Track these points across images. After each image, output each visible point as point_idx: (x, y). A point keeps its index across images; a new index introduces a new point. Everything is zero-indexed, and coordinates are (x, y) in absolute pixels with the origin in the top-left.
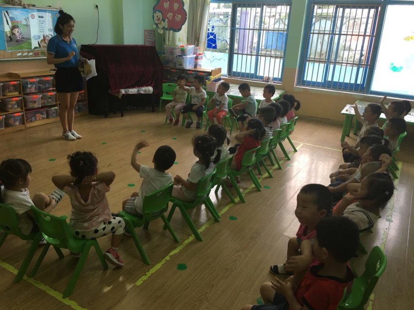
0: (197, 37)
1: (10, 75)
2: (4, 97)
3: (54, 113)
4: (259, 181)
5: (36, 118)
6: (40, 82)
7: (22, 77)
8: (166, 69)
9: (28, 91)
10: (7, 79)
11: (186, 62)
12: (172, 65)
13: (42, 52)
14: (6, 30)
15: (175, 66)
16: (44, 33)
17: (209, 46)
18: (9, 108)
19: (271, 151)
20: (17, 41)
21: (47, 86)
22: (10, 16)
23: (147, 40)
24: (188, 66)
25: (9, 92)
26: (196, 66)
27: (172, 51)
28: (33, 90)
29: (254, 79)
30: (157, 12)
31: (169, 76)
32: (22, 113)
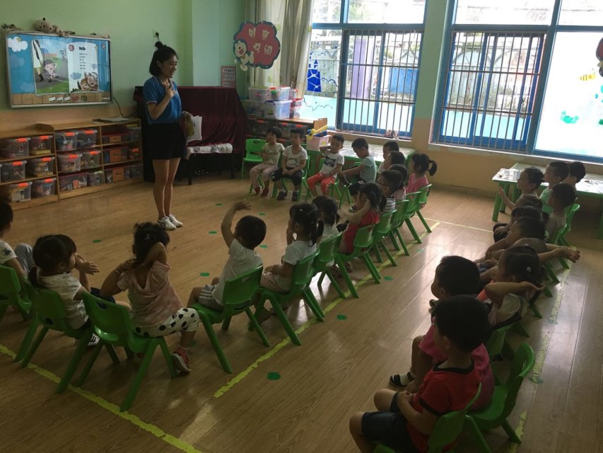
0: (294, 75)
1: (40, 127)
2: (32, 157)
3: (98, 178)
4: (378, 270)
5: (73, 186)
6: (79, 137)
7: (56, 129)
8: (251, 119)
10: (35, 133)
11: (279, 110)
12: (258, 114)
13: (82, 97)
14: (35, 66)
15: (263, 115)
16: (85, 71)
17: (311, 88)
18: (37, 172)
19: (395, 230)
20: (50, 81)
21: (89, 141)
22: (42, 47)
23: (225, 79)
24: (282, 115)
25: (39, 149)
26: (292, 115)
27: (259, 94)
28: (70, 148)
29: (372, 134)
30: (239, 42)
31: (254, 130)
32: (55, 179)
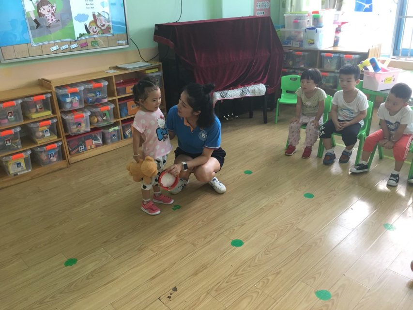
1: (41, 84)
2: (27, 122)
6: (86, 92)
7: (56, 85)
8: (288, 51)
9: (68, 107)
11: (322, 39)
12: (296, 45)
13: (92, 42)
14: (27, 10)
15: (301, 45)
17: (359, 8)
18: (38, 138)
20: (49, 27)
21: (99, 96)
23: (258, 8)
24: (324, 42)
25: (37, 112)
26: (336, 43)
27: (297, 21)
28: (77, 106)
31: (291, 63)
32: (61, 143)
